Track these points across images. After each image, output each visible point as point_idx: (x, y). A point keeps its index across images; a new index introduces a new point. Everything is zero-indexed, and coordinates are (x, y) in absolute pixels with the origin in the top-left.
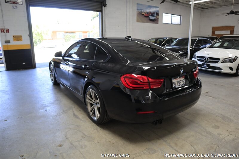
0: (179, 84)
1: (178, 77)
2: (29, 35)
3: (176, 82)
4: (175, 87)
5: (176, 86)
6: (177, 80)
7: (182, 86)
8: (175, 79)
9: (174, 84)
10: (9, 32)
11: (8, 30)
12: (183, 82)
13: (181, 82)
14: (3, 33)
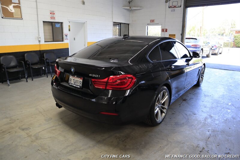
0: (75, 83)
1: (76, 76)
2: (181, 34)
3: (72, 80)
4: (70, 83)
5: (72, 83)
6: (74, 78)
7: (77, 86)
8: (72, 76)
9: (70, 81)
10: (167, 31)
11: (167, 30)
12: (79, 83)
13: (77, 83)
14: (163, 33)
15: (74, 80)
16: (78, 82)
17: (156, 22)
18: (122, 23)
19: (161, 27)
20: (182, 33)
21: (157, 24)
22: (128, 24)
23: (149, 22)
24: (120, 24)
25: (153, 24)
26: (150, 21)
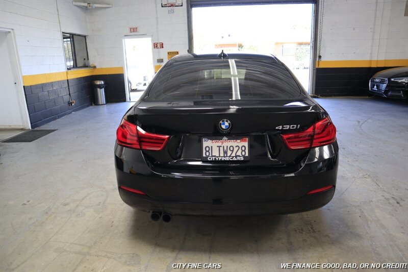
0: (226, 153)
1: (224, 138)
2: (188, 51)
3: (215, 149)
4: (208, 156)
5: (214, 156)
6: (219, 144)
7: (234, 159)
8: (212, 140)
9: (207, 151)
10: (163, 47)
11: (162, 44)
12: (240, 150)
13: (233, 151)
14: (156, 50)
15: (219, 147)
16: (236, 149)
17: (140, 31)
18: (75, 35)
19: (152, 40)
20: (189, 48)
21: (144, 35)
22: (85, 37)
23: (127, 32)
24: (72, 36)
25: (135, 35)
26: (129, 30)
